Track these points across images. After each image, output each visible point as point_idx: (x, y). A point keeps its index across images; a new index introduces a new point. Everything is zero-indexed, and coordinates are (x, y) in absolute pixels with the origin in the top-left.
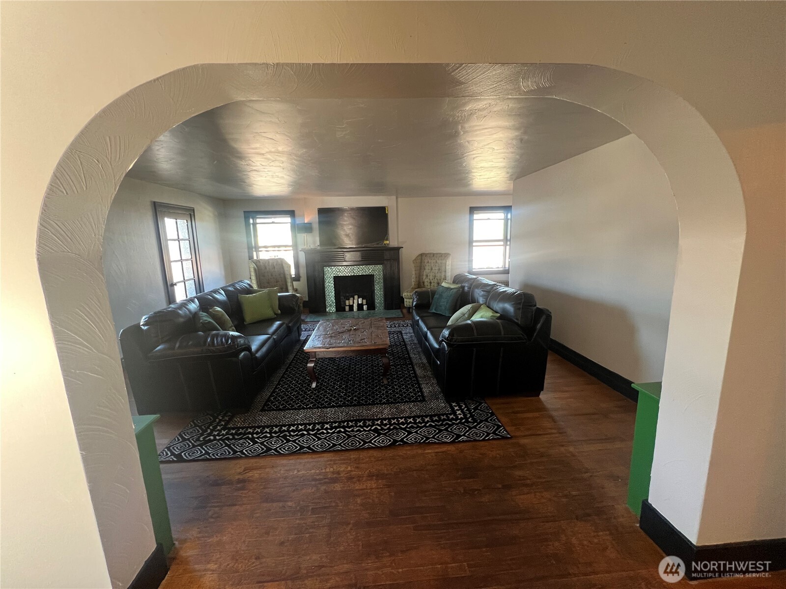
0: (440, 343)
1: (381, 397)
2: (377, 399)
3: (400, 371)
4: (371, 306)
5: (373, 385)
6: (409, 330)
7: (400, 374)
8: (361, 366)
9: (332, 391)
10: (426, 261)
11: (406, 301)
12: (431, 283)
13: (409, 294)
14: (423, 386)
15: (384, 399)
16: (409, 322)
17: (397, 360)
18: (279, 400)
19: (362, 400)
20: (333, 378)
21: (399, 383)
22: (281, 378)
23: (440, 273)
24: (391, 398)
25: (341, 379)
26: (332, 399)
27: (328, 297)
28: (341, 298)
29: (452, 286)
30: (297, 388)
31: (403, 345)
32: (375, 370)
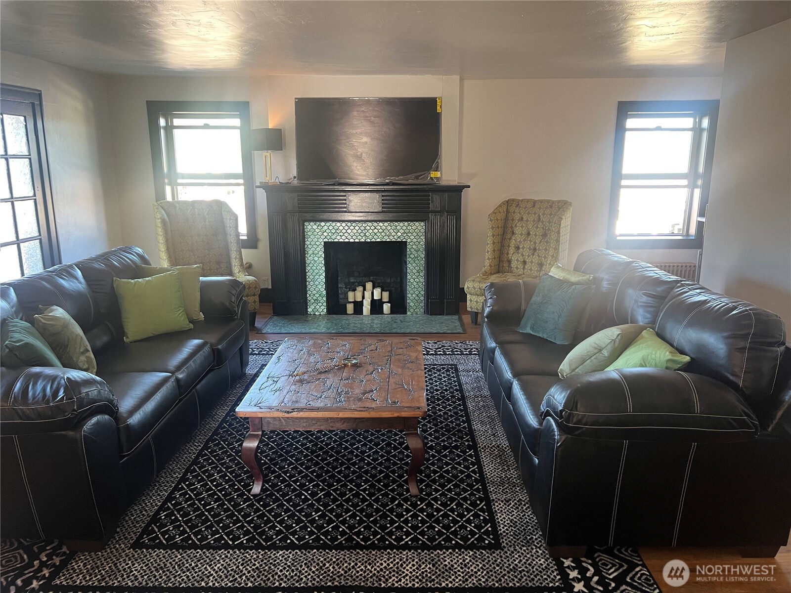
0: (542, 416)
1: (399, 528)
2: (391, 534)
3: (447, 464)
4: (399, 305)
5: (386, 495)
6: (474, 363)
7: (447, 472)
8: (365, 445)
9: (295, 506)
10: (517, 216)
11: (471, 301)
12: (525, 262)
13: (476, 285)
14: (496, 507)
15: (408, 534)
16: (475, 345)
17: (443, 435)
18: (177, 520)
19: (358, 534)
20: (301, 472)
21: (443, 494)
22: (191, 465)
23: (547, 242)
24: (423, 534)
25: (318, 476)
26: (291, 527)
27: (312, 283)
28: (340, 286)
29: (574, 278)
30: (220, 491)
31: (459, 399)
32: (394, 456)
